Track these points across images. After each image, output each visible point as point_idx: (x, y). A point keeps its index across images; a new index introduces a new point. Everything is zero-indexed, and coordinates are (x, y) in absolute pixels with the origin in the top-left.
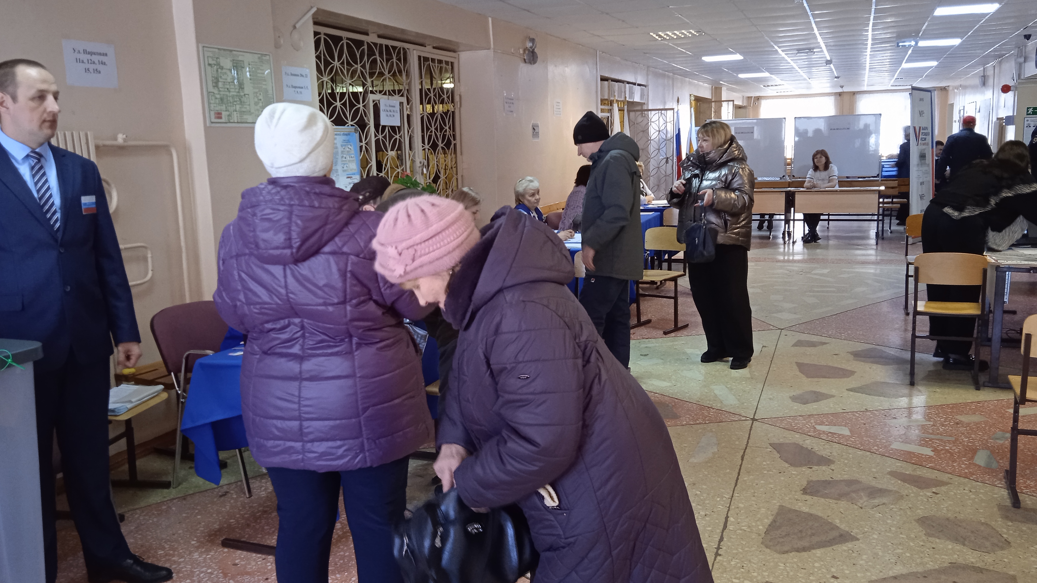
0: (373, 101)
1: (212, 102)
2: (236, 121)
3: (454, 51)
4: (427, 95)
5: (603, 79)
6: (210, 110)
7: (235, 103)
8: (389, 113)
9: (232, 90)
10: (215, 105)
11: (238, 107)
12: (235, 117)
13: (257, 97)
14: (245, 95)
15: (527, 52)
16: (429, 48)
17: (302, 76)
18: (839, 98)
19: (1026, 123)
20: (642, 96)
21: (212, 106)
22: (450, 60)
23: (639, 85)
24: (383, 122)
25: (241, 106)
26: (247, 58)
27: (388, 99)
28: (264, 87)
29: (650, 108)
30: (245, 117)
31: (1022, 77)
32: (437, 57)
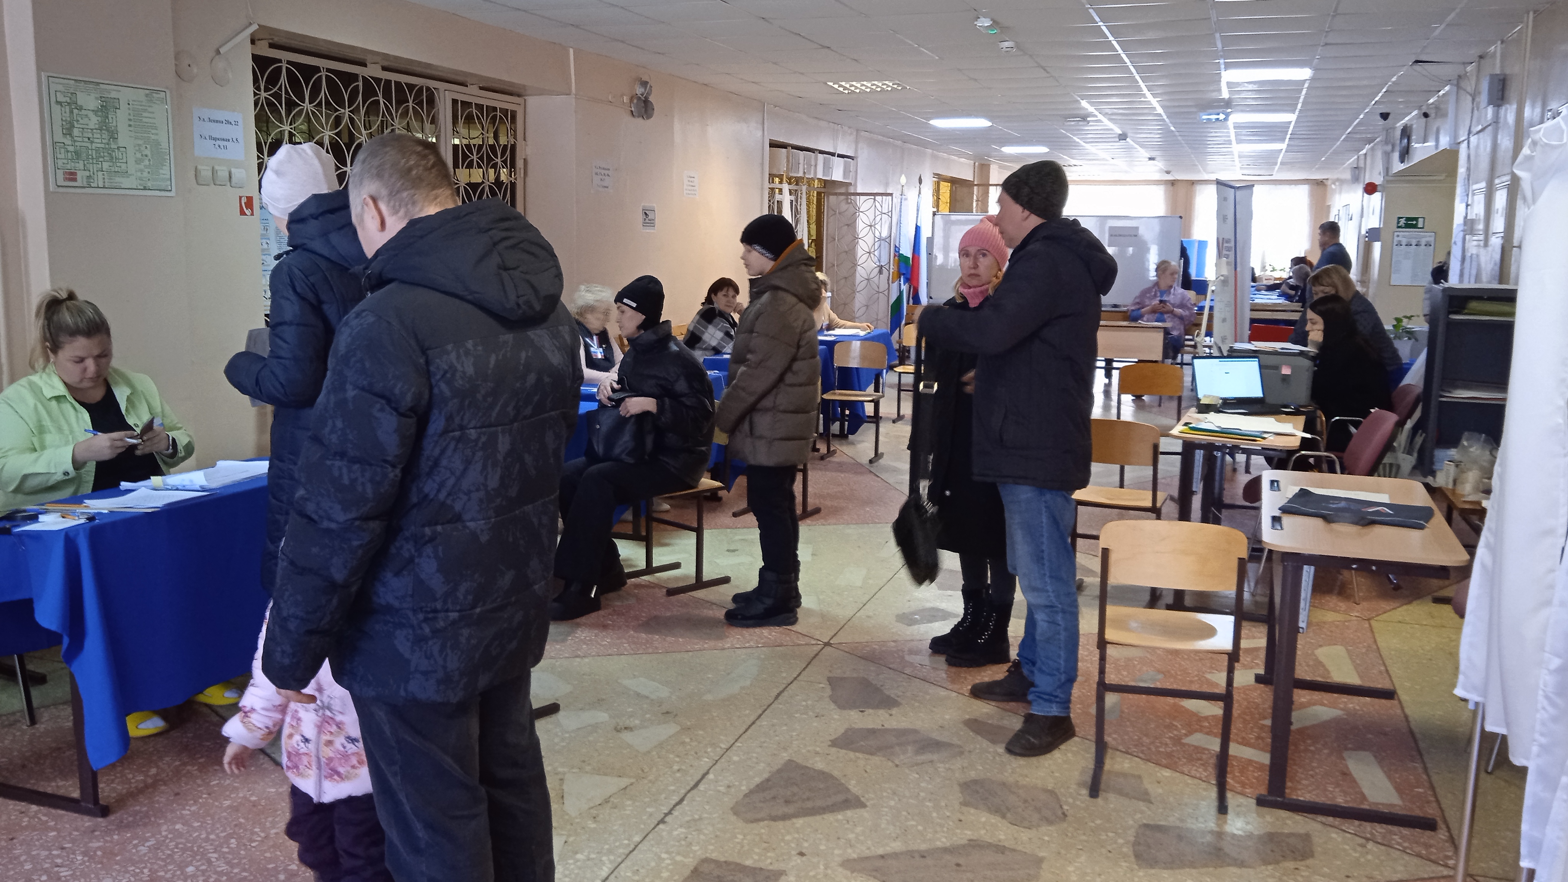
1: (59, 156)
2: (101, 186)
3: (519, 96)
5: (774, 145)
6: (56, 168)
7: (101, 159)
9: (96, 140)
10: (65, 161)
11: (106, 165)
12: (100, 178)
13: (140, 151)
14: (118, 148)
15: (635, 101)
16: (473, 89)
17: (229, 123)
18: (1171, 188)
19: (1396, 239)
20: (846, 172)
21: (60, 162)
22: (510, 107)
23: (840, 156)
25: (111, 164)
26: (125, 95)
28: (153, 137)
29: (859, 191)
30: (118, 179)
32: (485, 103)
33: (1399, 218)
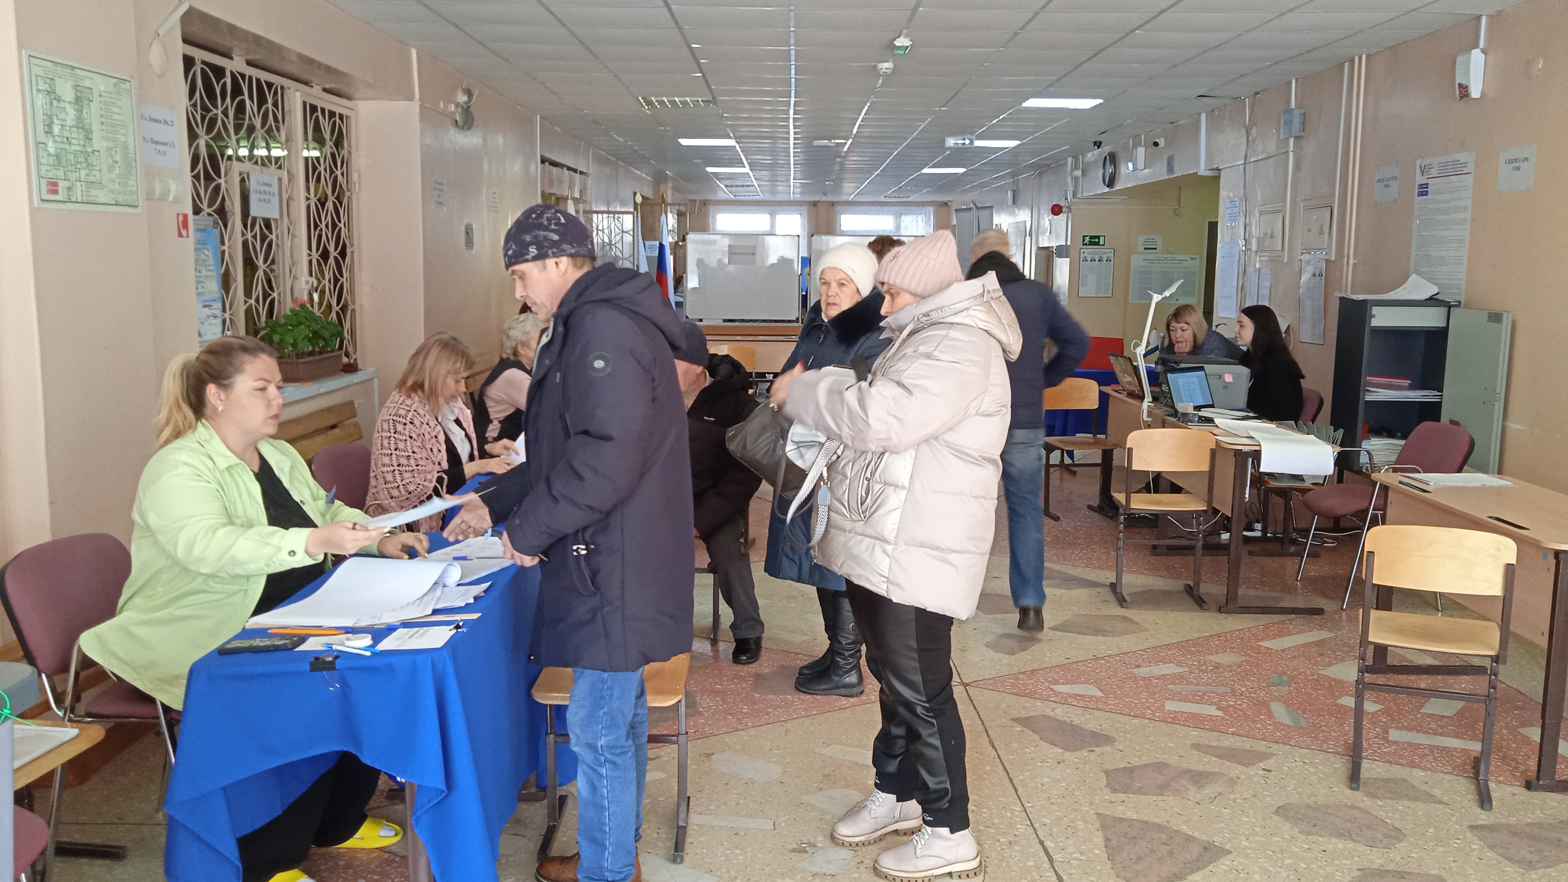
0: (240, 174)
1: (43, 161)
2: (79, 200)
3: (349, 98)
4: (315, 169)
5: (544, 161)
6: (40, 177)
7: (79, 166)
8: (263, 196)
9: (74, 141)
10: (48, 168)
11: (83, 173)
12: (78, 190)
13: (112, 157)
14: (93, 152)
15: (460, 110)
16: (317, 91)
17: (166, 122)
19: (1082, 255)
20: (583, 190)
21: (43, 168)
22: (344, 112)
23: (582, 173)
24: (253, 212)
25: (88, 172)
26: (96, 84)
27: (262, 172)
29: (594, 209)
30: (94, 192)
31: (1079, 196)
32: (328, 107)
33: (1084, 237)
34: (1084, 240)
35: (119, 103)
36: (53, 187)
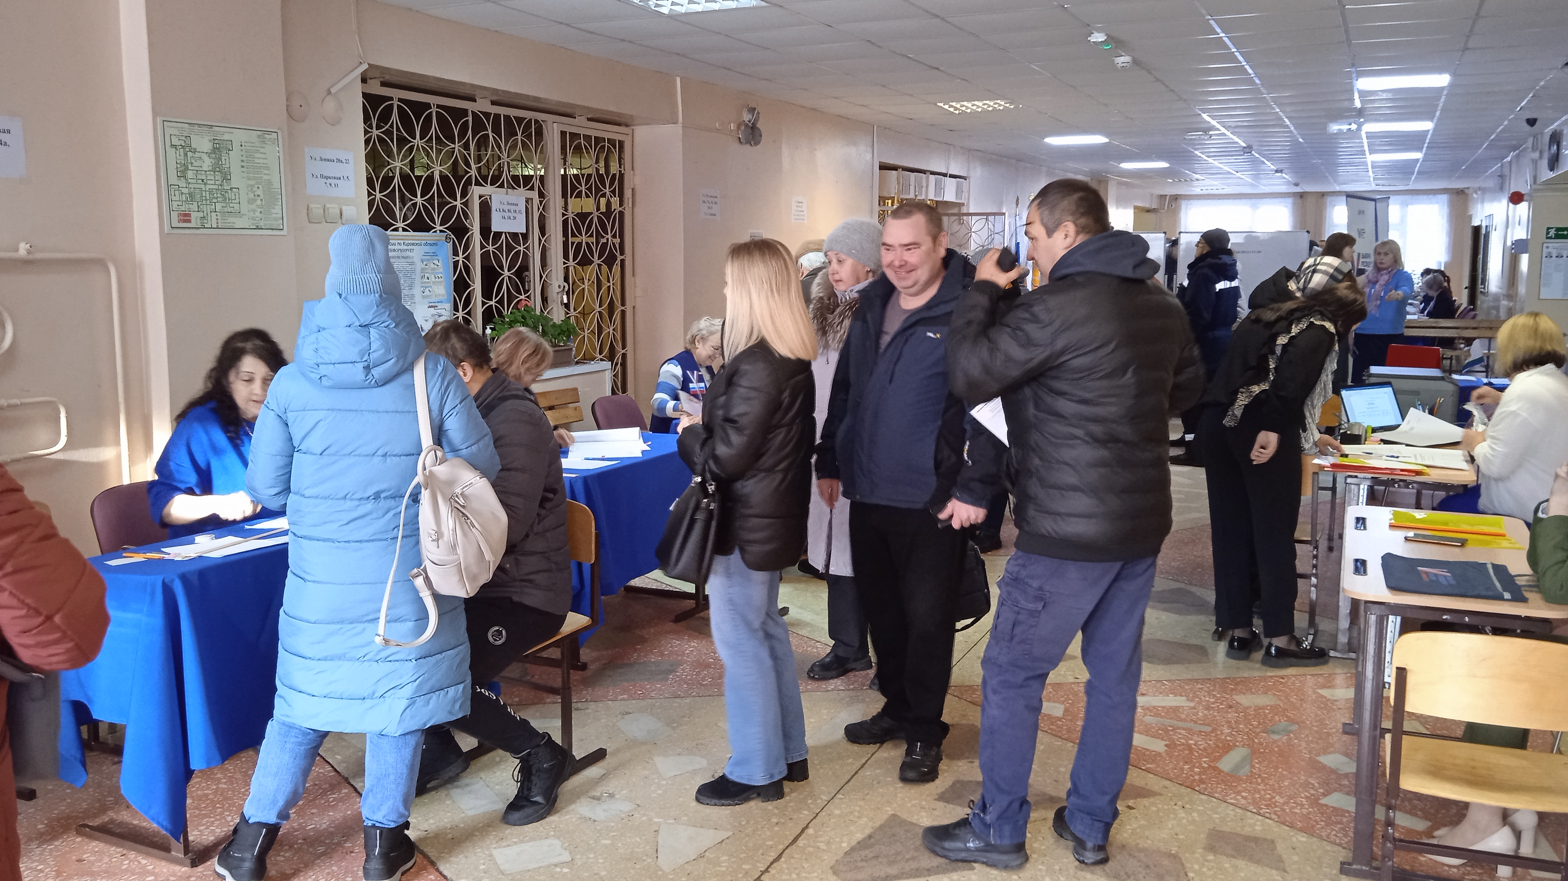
0: (480, 197)
1: (174, 198)
2: (214, 226)
3: (627, 125)
4: (574, 188)
5: (884, 167)
6: (171, 210)
7: (214, 201)
8: (507, 215)
9: (209, 182)
10: (180, 203)
11: (219, 207)
12: (213, 221)
13: (254, 192)
14: (231, 189)
15: (743, 128)
16: (581, 120)
17: (339, 161)
19: (1545, 250)
20: (959, 191)
21: (175, 204)
22: (617, 137)
23: (952, 176)
24: (495, 227)
25: (224, 205)
26: (238, 137)
27: (507, 193)
28: (265, 177)
29: (971, 211)
30: (230, 220)
31: (1538, 182)
32: (593, 134)
33: (1548, 229)
34: (1548, 233)
35: (262, 150)
36: (185, 217)
